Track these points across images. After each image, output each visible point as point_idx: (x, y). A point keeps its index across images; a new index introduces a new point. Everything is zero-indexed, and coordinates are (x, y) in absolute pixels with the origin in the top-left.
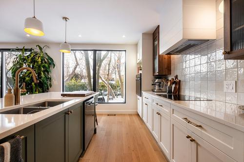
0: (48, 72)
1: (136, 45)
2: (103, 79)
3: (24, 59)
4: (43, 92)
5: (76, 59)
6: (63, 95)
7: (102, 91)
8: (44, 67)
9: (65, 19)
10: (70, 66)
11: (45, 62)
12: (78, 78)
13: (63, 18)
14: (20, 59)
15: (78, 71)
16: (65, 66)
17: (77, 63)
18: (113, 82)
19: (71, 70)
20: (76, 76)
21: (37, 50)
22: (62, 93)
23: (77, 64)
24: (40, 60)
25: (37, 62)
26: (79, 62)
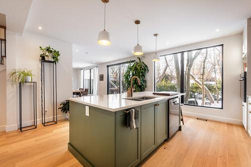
0: (144, 76)
1: (241, 34)
2: (196, 79)
3: (131, 68)
4: (141, 91)
5: (166, 61)
6: (154, 94)
7: (196, 94)
8: (142, 72)
9: (156, 35)
10: (161, 68)
11: (143, 69)
12: (168, 79)
13: (154, 35)
14: (129, 68)
15: (168, 72)
16: (156, 69)
17: (167, 64)
18: (213, 83)
19: (162, 72)
20: (166, 77)
21: (138, 61)
22: (153, 92)
23: (167, 66)
24: (139, 68)
25: (138, 69)
26: (168, 63)
